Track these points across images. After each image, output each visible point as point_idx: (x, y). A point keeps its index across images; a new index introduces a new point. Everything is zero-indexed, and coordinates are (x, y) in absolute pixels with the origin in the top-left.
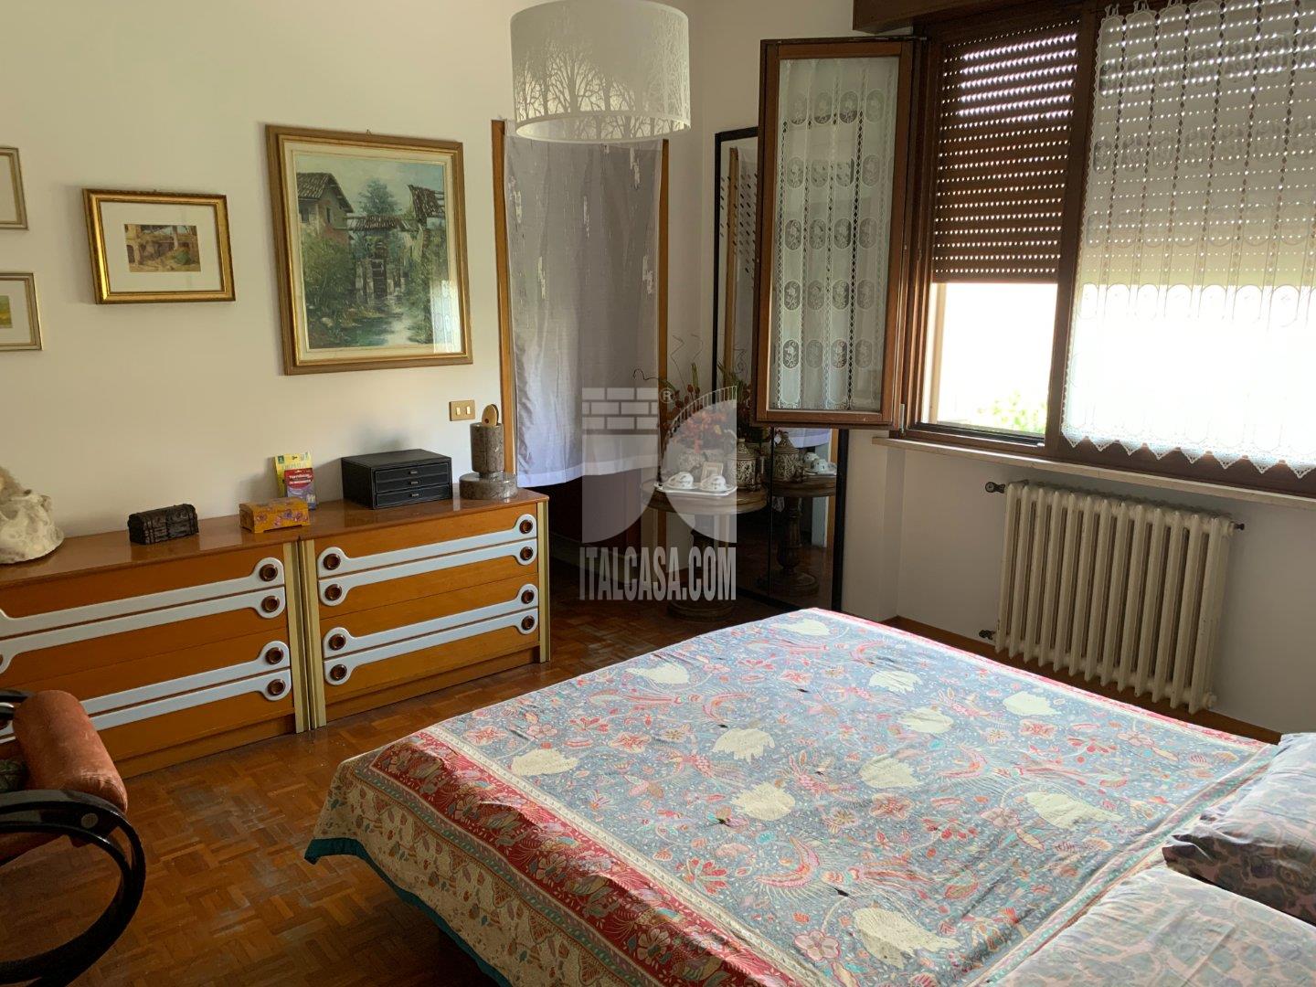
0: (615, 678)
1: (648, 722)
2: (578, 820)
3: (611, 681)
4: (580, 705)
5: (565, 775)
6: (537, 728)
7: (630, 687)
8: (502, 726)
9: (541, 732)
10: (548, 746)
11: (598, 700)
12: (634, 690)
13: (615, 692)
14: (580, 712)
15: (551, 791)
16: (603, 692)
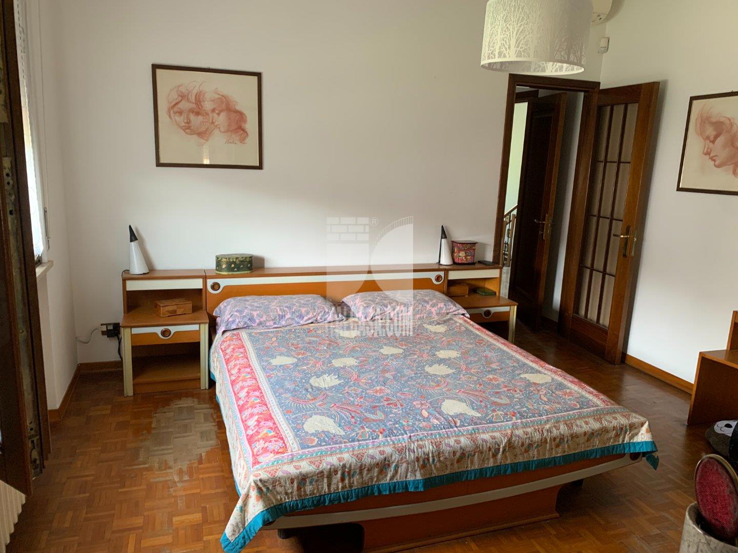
0: (490, 412)
1: (481, 385)
2: (522, 359)
3: (494, 411)
4: (516, 400)
5: (527, 372)
6: (540, 393)
7: (483, 404)
8: (560, 397)
9: (539, 391)
10: (534, 383)
11: (505, 401)
12: (481, 401)
13: (494, 403)
14: (516, 396)
15: (532, 368)
16: (500, 405)
